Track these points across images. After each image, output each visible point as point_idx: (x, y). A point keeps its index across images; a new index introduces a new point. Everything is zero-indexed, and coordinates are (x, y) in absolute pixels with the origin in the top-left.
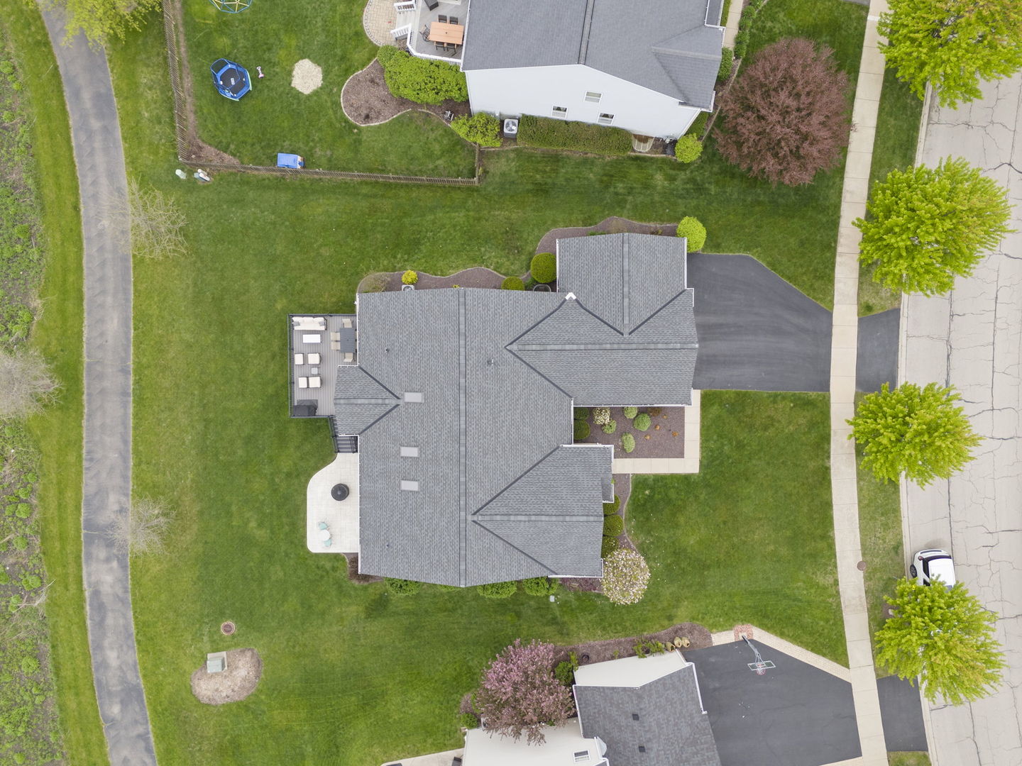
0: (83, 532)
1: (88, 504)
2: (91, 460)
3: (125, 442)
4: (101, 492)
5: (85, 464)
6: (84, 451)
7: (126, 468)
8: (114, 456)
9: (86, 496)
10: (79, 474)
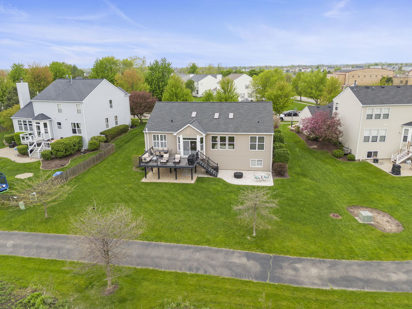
0: (268, 281)
1: (240, 275)
2: (198, 269)
3: (188, 248)
4: (229, 266)
5: (201, 272)
6: (188, 272)
7: (210, 250)
8: (197, 255)
9: (232, 276)
10: (209, 278)
